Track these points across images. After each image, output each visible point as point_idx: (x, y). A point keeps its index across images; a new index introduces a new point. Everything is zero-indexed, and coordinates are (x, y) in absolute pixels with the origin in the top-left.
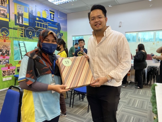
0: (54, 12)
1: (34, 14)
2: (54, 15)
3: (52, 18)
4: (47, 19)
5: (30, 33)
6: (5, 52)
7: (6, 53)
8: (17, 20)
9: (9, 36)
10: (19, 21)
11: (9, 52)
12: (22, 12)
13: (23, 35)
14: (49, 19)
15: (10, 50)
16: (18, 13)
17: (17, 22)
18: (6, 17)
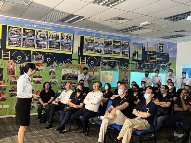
0: (163, 44)
1: (146, 50)
2: (163, 47)
3: (161, 50)
4: (156, 51)
5: (142, 66)
7: (126, 82)
8: (134, 57)
9: (128, 69)
10: (135, 58)
11: (127, 81)
13: (137, 68)
14: (158, 51)
15: (128, 80)
16: (135, 51)
17: (134, 58)
18: (128, 56)
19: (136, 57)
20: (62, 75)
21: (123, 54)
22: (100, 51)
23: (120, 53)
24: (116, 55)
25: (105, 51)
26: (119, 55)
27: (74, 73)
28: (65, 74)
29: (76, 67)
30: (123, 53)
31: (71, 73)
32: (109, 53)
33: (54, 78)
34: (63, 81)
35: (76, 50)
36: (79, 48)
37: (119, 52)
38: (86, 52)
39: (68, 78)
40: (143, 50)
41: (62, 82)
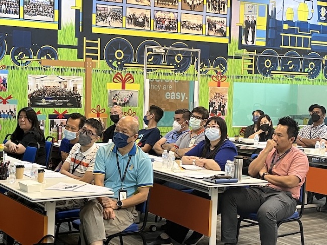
1: (279, 18)
4: (309, 21)
5: (267, 64)
6: (217, 109)
8: (244, 37)
9: (226, 74)
10: (246, 40)
12: (253, 17)
13: (253, 69)
14: (314, 21)
16: (246, 22)
18: (225, 36)
19: (250, 38)
20: (29, 92)
21: (210, 28)
22: (141, 20)
23: (200, 27)
24: (190, 31)
25: (159, 21)
26: (200, 32)
27: (66, 86)
28: (39, 88)
29: (70, 68)
30: (211, 25)
31: (57, 85)
32: (168, 28)
33: (4, 102)
35: (69, 18)
36: (77, 11)
37: (200, 22)
38: (101, 23)
39: (47, 99)
40: (269, 17)
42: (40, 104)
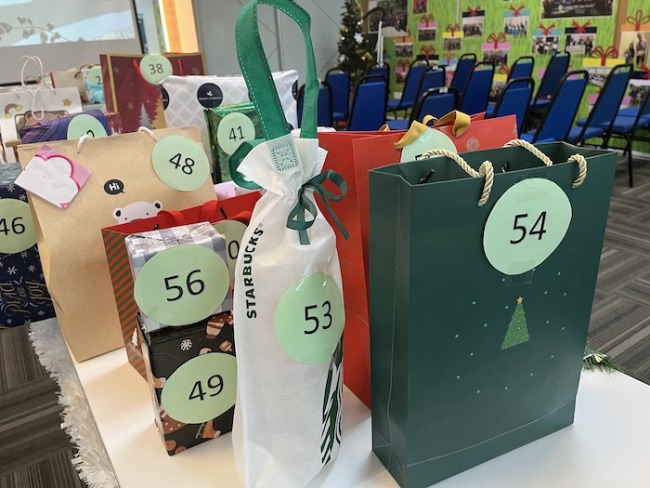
33: (517, 14)
34: (547, 22)
39: (564, 5)
41: (542, 27)
42: (555, 13)
